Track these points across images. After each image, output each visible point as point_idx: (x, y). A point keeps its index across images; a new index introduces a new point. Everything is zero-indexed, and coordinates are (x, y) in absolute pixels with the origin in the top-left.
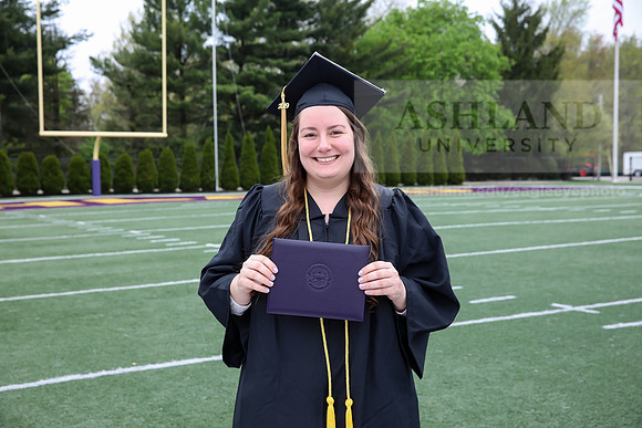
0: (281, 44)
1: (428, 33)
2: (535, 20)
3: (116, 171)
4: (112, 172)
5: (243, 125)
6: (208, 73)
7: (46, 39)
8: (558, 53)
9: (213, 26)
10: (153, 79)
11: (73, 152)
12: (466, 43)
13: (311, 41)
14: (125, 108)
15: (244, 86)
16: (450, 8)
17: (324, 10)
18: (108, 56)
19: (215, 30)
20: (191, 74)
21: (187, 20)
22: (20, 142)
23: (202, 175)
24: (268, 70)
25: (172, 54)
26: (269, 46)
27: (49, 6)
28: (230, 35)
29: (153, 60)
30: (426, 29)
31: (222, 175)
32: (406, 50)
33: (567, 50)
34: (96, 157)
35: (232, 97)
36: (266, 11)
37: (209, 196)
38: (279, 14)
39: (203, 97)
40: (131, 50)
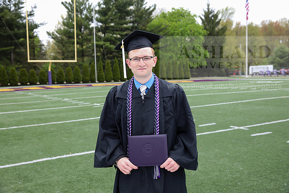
0: (120, 26)
1: (176, 21)
2: (216, 16)
3: (57, 75)
4: (56, 75)
5: (106, 57)
6: (92, 37)
7: (30, 25)
8: (225, 28)
9: (94, 19)
10: (71, 40)
11: (41, 68)
12: (190, 25)
13: (131, 24)
14: (60, 51)
15: (106, 42)
16: (184, 11)
17: (136, 13)
18: (53, 31)
19: (94, 20)
20: (85, 38)
21: (83, 17)
22: (20, 65)
23: (90, 76)
24: (115, 36)
25: (78, 30)
26: (115, 26)
27: (30, 12)
28: (100, 22)
29: (71, 32)
30: (175, 20)
31: (98, 76)
32: (168, 28)
33: (228, 27)
34: (50, 70)
35: (102, 46)
36: (114, 13)
37: (93, 84)
38: (119, 14)
39: (90, 46)
40: (62, 29)
